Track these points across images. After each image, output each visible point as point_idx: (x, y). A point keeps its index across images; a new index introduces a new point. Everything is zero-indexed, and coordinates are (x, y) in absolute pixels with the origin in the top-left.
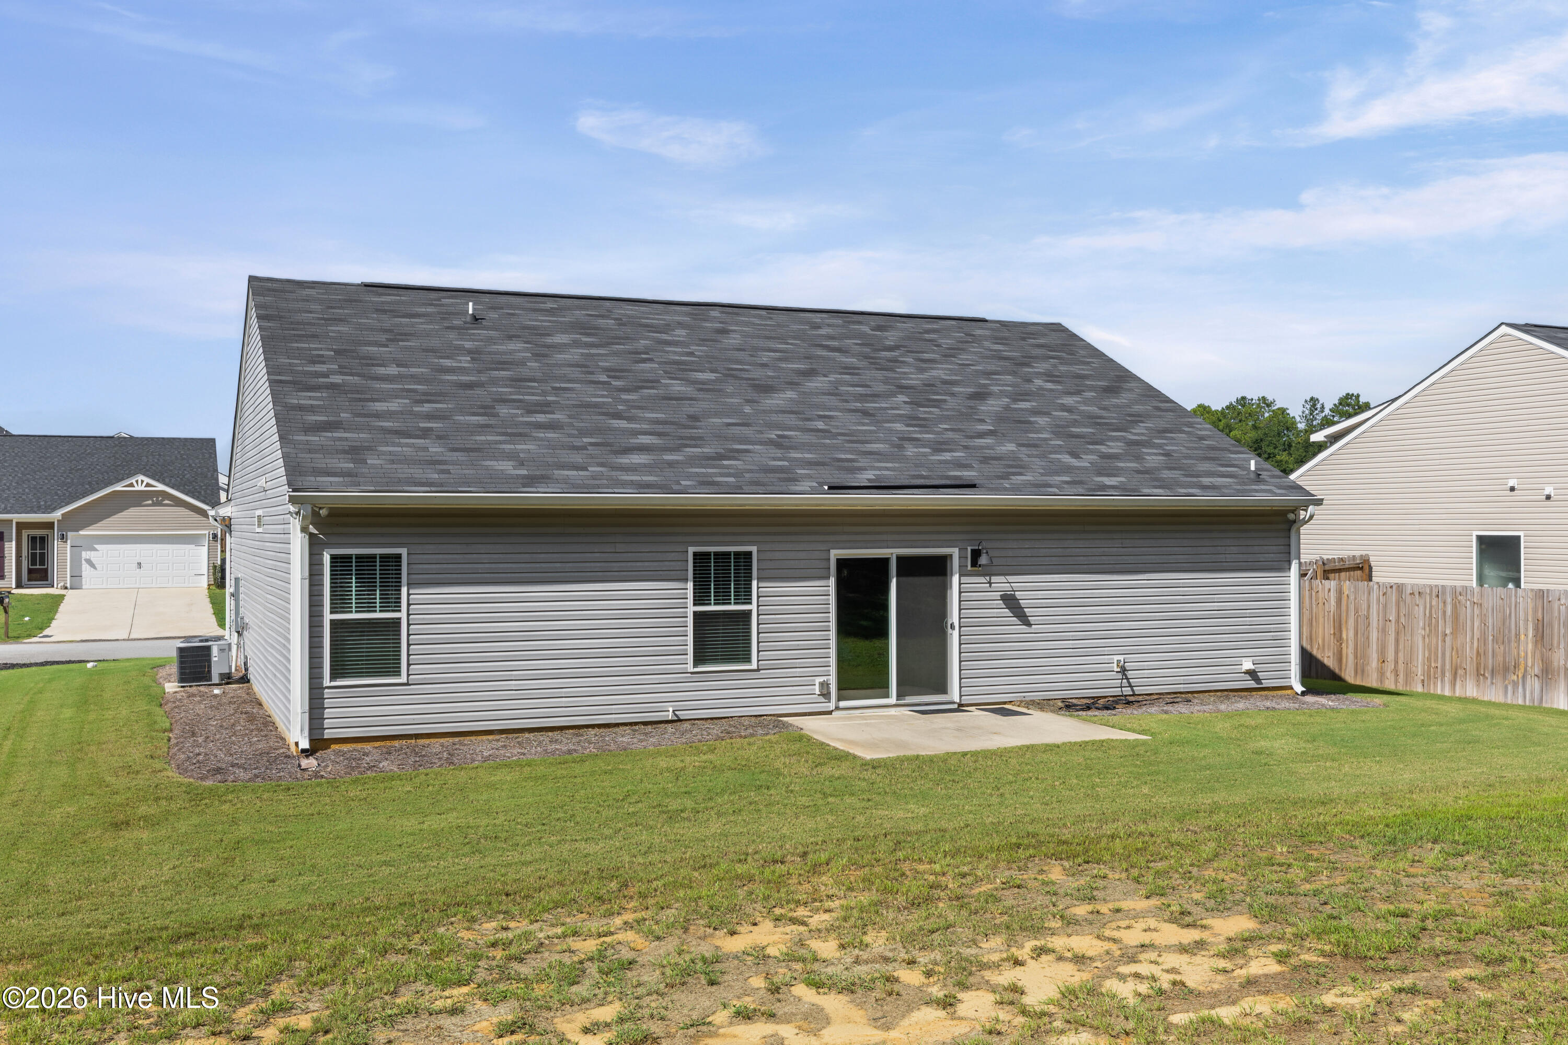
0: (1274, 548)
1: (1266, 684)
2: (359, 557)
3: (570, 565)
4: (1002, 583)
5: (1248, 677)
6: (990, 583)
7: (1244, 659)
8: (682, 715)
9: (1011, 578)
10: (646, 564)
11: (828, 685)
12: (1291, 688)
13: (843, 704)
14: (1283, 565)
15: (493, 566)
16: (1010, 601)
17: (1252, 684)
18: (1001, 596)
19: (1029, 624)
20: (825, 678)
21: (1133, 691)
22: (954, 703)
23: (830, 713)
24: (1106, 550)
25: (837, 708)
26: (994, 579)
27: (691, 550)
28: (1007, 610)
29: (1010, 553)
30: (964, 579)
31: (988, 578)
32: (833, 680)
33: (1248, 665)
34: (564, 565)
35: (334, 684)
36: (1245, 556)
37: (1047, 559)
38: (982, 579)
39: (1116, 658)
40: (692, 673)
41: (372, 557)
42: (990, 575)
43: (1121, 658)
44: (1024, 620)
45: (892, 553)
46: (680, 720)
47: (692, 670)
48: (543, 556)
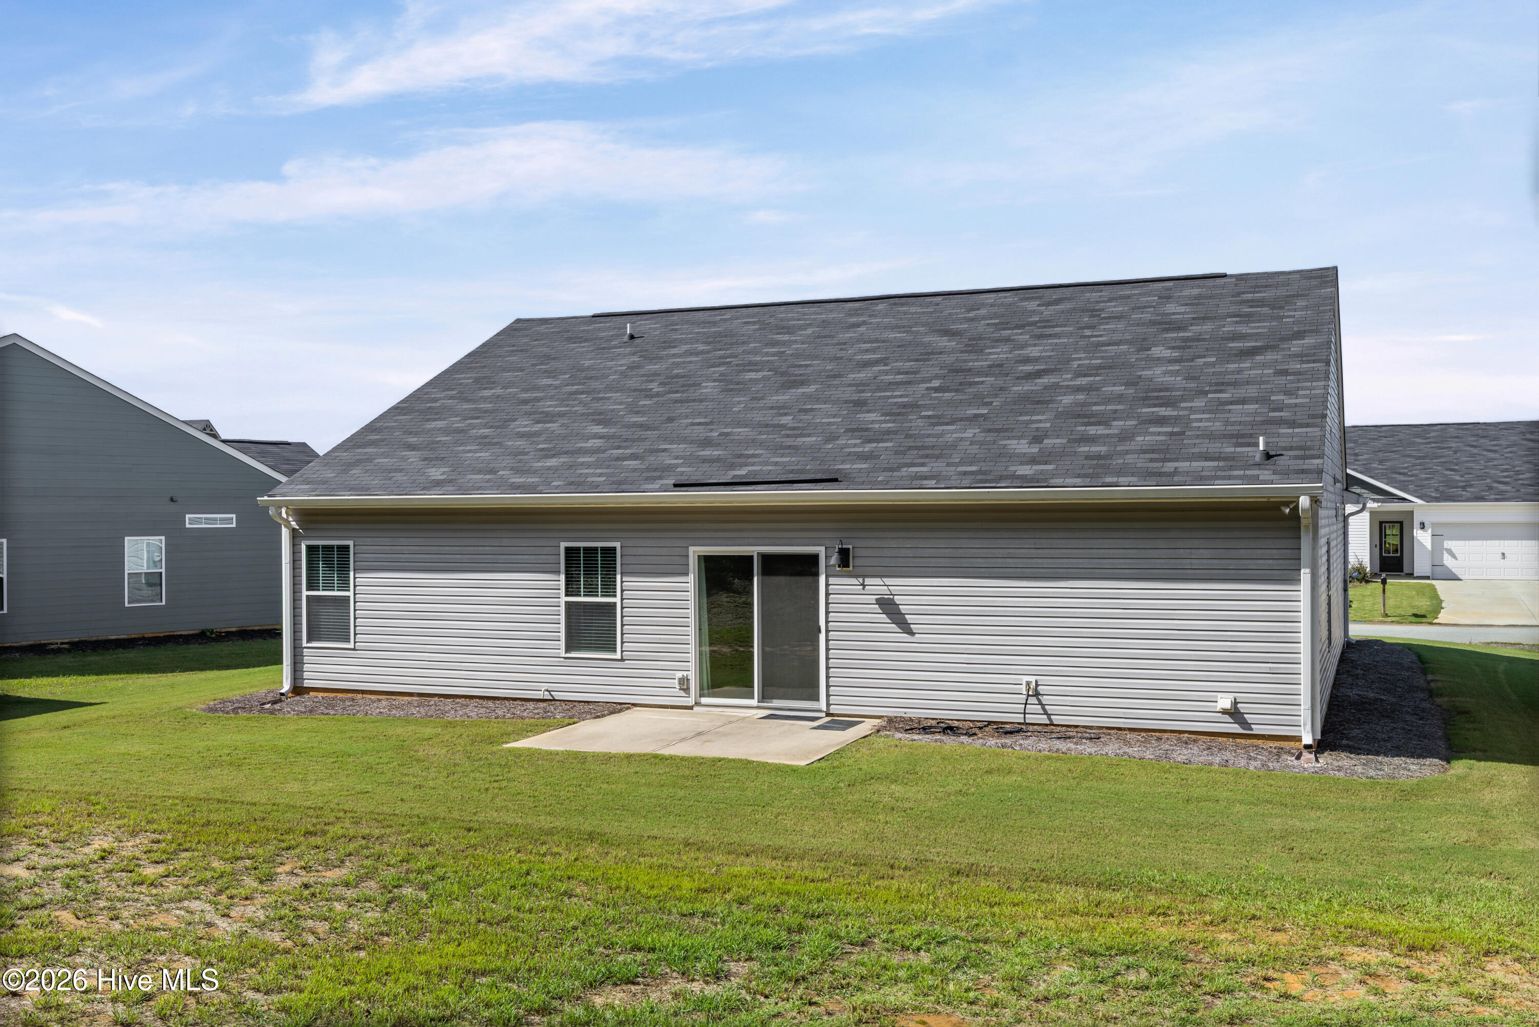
0: (1275, 551)
1: (1257, 730)
2: (324, 547)
3: (468, 556)
4: (877, 586)
5: (1227, 718)
6: (864, 585)
7: (1220, 695)
8: (558, 696)
9: (888, 581)
10: (526, 557)
11: (688, 680)
12: (1298, 739)
13: (704, 700)
14: (1290, 577)
15: (412, 556)
16: (888, 606)
17: (1236, 728)
18: (877, 600)
19: (912, 633)
20: (685, 673)
21: (1050, 719)
22: (820, 711)
23: (691, 708)
24: (1012, 551)
25: (697, 704)
26: (868, 581)
27: (563, 545)
28: (884, 616)
29: (888, 553)
30: (832, 580)
31: (861, 580)
32: (692, 676)
33: (1225, 702)
34: (462, 556)
35: (309, 645)
36: (1224, 561)
37: (934, 560)
38: (854, 581)
39: (1026, 679)
40: (565, 658)
41: (332, 547)
42: (864, 576)
43: (1032, 679)
44: (906, 628)
45: (754, 550)
46: (554, 700)
47: (564, 655)
48: (446, 548)
